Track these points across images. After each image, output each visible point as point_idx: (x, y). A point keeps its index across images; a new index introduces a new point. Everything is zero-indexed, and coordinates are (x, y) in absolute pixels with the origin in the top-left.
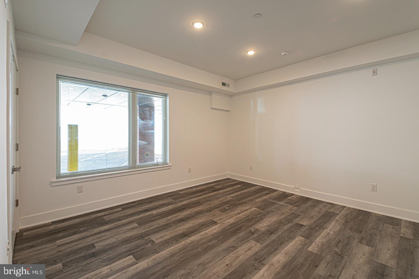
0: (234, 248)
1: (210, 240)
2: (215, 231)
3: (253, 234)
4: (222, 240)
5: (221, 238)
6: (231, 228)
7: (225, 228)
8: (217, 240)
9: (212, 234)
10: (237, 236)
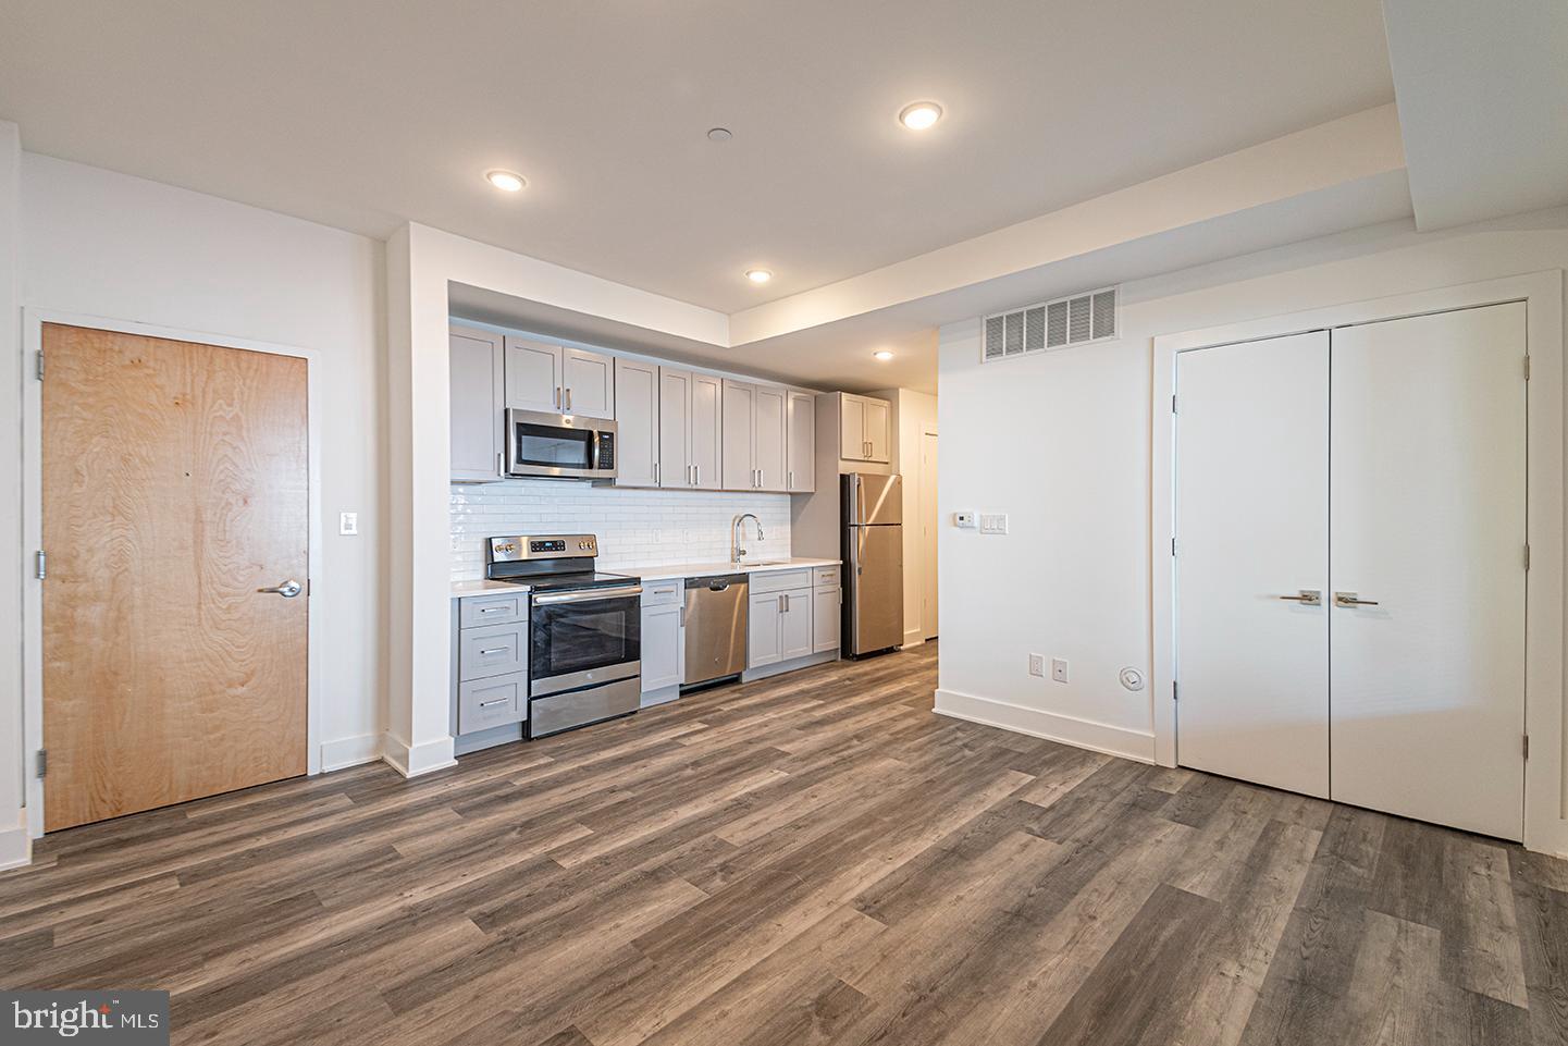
0: (796, 826)
1: (865, 840)
2: (858, 869)
3: (724, 867)
4: (830, 842)
5: (834, 848)
6: (799, 883)
7: (821, 884)
8: (846, 841)
9: (865, 859)
10: (783, 855)
